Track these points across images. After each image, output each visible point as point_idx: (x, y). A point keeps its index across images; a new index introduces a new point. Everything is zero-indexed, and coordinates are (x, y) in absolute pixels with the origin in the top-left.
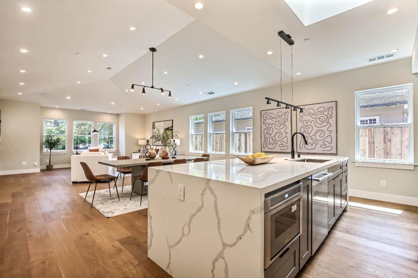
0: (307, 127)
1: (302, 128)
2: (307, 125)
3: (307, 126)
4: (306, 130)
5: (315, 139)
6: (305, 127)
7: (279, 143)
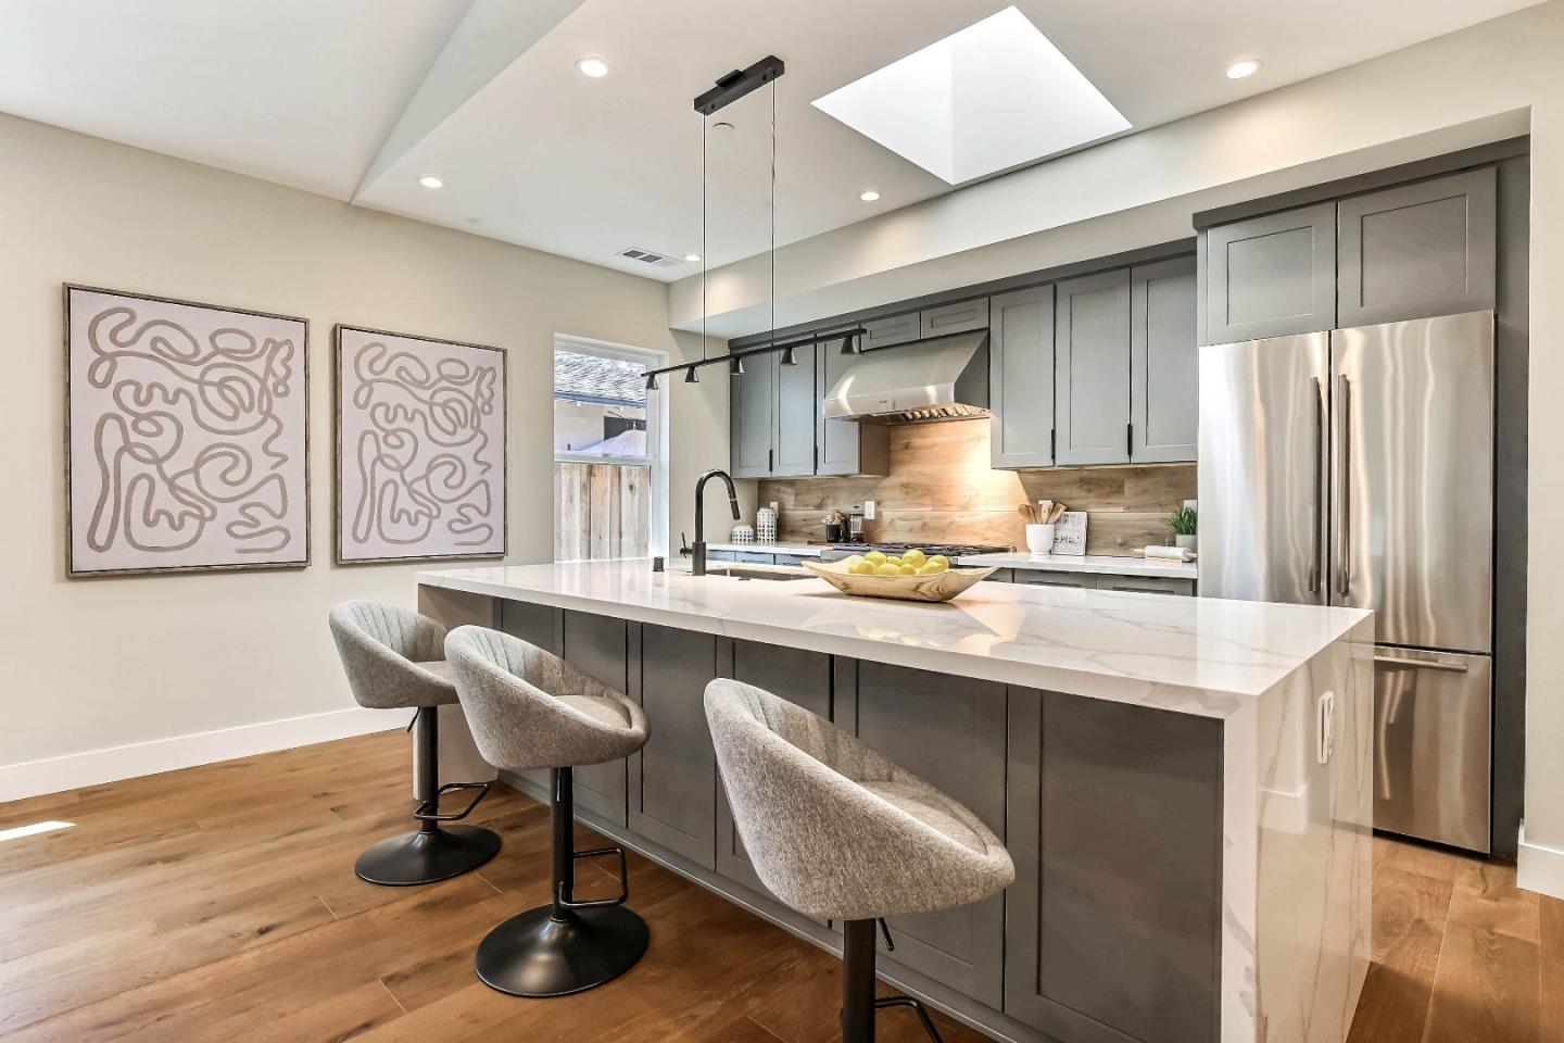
0: (392, 440)
1: (369, 438)
2: (390, 427)
3: (394, 432)
4: (385, 449)
5: (428, 495)
6: (381, 434)
7: (229, 512)
